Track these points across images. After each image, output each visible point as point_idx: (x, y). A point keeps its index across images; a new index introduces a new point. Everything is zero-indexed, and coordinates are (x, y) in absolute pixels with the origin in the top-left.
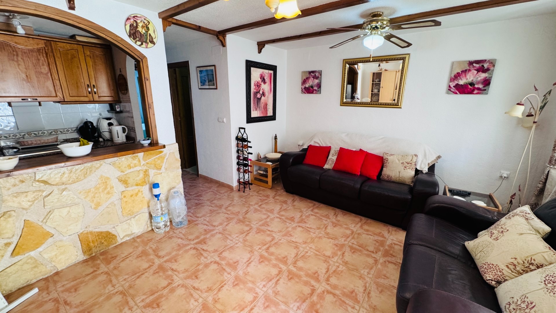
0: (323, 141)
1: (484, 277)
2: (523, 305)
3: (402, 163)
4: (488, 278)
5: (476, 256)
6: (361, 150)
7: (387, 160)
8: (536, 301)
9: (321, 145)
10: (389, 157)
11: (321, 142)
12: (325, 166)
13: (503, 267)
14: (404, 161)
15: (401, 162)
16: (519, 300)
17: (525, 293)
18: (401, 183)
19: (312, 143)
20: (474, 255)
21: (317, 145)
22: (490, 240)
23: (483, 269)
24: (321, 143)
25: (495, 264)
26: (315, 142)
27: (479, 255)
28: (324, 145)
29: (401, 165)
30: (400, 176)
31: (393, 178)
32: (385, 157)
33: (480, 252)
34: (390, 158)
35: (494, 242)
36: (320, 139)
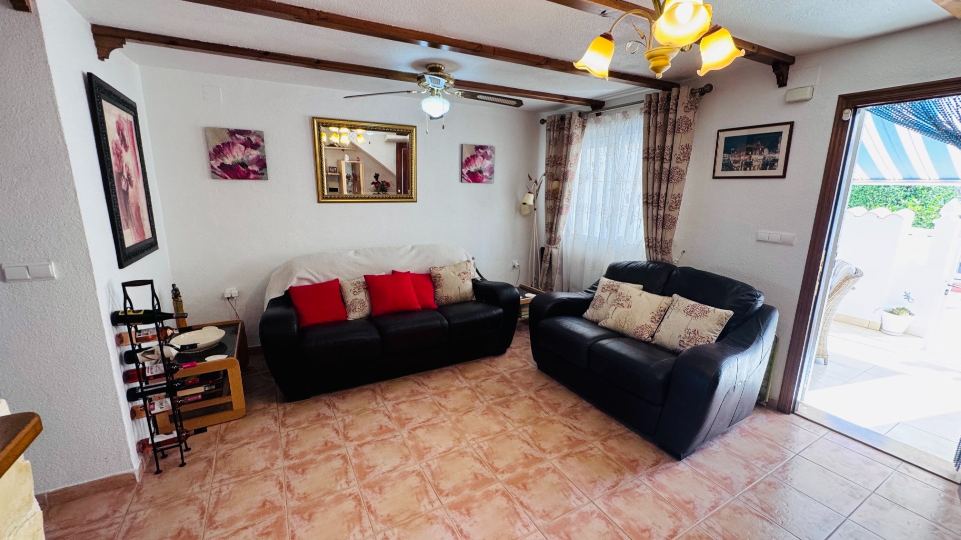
0: (318, 273)
1: (643, 339)
2: (692, 335)
3: (459, 275)
4: (646, 337)
5: (623, 328)
6: (394, 272)
7: (439, 276)
8: (697, 328)
9: (317, 282)
10: (440, 272)
11: (313, 275)
12: (350, 316)
13: (649, 323)
14: (460, 272)
15: (457, 274)
16: (686, 334)
17: (685, 327)
18: (463, 302)
19: (294, 283)
20: (621, 328)
21: (307, 283)
22: (626, 309)
23: (638, 334)
24: (315, 277)
25: (644, 324)
26: (300, 279)
27: (626, 325)
28: (323, 280)
29: (458, 278)
30: (461, 293)
31: (453, 297)
32: (435, 272)
33: (625, 322)
34: (442, 272)
35: (630, 309)
36: (310, 270)
